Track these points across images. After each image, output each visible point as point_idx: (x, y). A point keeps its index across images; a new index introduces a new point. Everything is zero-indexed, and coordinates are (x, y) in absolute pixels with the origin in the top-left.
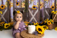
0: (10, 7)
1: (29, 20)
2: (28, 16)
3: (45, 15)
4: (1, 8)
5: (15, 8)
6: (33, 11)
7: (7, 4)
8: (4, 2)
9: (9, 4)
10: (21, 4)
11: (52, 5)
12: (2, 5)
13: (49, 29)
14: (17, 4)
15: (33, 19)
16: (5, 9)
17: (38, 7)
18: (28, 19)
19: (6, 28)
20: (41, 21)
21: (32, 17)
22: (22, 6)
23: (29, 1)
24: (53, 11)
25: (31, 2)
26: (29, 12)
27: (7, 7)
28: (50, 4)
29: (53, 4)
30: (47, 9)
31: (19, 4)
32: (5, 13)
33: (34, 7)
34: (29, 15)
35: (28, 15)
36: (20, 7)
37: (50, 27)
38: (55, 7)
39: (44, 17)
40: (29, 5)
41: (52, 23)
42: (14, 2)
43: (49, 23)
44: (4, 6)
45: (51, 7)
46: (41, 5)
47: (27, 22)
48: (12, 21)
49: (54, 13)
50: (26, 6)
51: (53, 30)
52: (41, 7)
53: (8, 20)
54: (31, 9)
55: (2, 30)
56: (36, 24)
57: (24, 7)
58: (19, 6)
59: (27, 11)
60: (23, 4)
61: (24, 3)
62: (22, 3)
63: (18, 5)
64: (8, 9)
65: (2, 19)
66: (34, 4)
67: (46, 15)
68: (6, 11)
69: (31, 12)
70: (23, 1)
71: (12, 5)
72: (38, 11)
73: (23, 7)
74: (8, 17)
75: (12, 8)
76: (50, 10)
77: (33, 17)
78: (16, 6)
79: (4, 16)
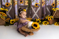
0: (15, 5)
2: (31, 13)
3: (47, 12)
4: (7, 6)
5: (19, 6)
6: (35, 8)
9: (13, 2)
10: (25, 2)
11: (52, 3)
12: (7, 3)
13: (49, 24)
14: (21, 2)
15: (36, 16)
16: (10, 6)
17: (40, 5)
18: (31, 16)
19: (12, 23)
20: (42, 17)
21: (34, 13)
22: (25, 3)
24: (54, 9)
25: (33, 0)
26: (31, 9)
27: (12, 4)
28: (51, 2)
29: (54, 2)
30: (48, 6)
31: (22, 2)
32: (10, 10)
33: (36, 5)
35: (31, 12)
36: (24, 5)
37: (50, 22)
38: (56, 4)
39: (45, 13)
40: (32, 3)
41: (52, 19)
43: (49, 19)
44: (9, 4)
45: (51, 5)
46: (42, 3)
47: (30, 18)
48: (17, 17)
51: (53, 25)
52: (43, 5)
53: (13, 17)
54: (34, 7)
55: (8, 26)
56: (38, 20)
57: (28, 5)
58: (23, 3)
59: (30, 9)
61: (27, 1)
62: (26, 1)
64: (13, 6)
65: (8, 15)
66: (37, 1)
68: (11, 8)
71: (16, 2)
72: (40, 8)
74: (13, 14)
75: (16, 6)
76: (50, 7)
77: (36, 14)
78: (20, 4)
79: (9, 13)
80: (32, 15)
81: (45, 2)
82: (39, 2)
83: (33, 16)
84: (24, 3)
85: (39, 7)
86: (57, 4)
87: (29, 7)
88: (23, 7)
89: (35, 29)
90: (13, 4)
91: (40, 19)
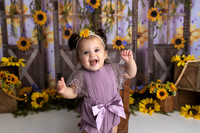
0: (46, 44)
4: (21, 48)
5: (60, 47)
6: (114, 55)
7: (38, 36)
8: (27, 29)
9: (42, 35)
11: (174, 36)
12: (24, 39)
16: (32, 49)
17: (131, 42)
20: (139, 83)
23: (103, 24)
25: (108, 28)
27: (36, 43)
28: (168, 33)
30: (160, 47)
32: (30, 61)
33: (118, 43)
37: (166, 104)
38: (186, 39)
42: (57, 30)
44: (28, 43)
45: (171, 41)
46: (139, 36)
49: (179, 65)
52: (141, 42)
54: (110, 49)
64: (40, 49)
66: (119, 32)
67: (156, 65)
68: (34, 55)
70: (85, 26)
71: (51, 36)
74: (41, 72)
75: (51, 46)
78: (63, 40)
81: (146, 34)
82: (126, 34)
86: (191, 38)
90: (39, 42)
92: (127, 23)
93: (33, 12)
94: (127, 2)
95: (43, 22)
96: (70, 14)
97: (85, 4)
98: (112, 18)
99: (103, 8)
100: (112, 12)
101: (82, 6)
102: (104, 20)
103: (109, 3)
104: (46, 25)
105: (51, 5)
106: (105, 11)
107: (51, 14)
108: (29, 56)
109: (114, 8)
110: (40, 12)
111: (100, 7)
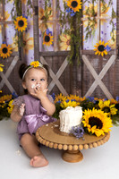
0: (26, 50)
1: (84, 89)
2: (80, 79)
6: (96, 61)
7: (18, 42)
8: (8, 36)
9: (22, 42)
10: (59, 39)
12: (5, 46)
14: (47, 39)
15: (98, 87)
16: (12, 56)
17: (115, 47)
18: (81, 88)
21: (94, 80)
22: (61, 44)
23: (85, 29)
25: (90, 33)
26: (82, 63)
27: (17, 50)
31: (51, 40)
33: (101, 48)
34: (85, 75)
35: (79, 76)
36: (56, 50)
40: (84, 41)
42: (37, 35)
44: (9, 49)
47: (77, 98)
50: (75, 46)
54: (91, 55)
57: (69, 49)
58: (53, 45)
59: (78, 63)
60: (65, 38)
61: (68, 37)
62: (62, 38)
63: (51, 43)
64: (20, 56)
66: (102, 36)
68: (14, 63)
69: (90, 66)
70: (66, 31)
71: (31, 43)
72: (115, 61)
73: (66, 47)
77: (98, 82)
78: (43, 46)
79: (10, 80)
80: (84, 85)
82: (109, 38)
83: (87, 88)
84: (58, 44)
85: (109, 56)
87: (74, 59)
88: (55, 58)
89: (94, 134)
90: (20, 49)
91: (116, 102)
92: (111, 26)
93: (14, 18)
94: (111, 3)
95: (23, 29)
96: (50, 19)
97: (66, 7)
98: (95, 21)
99: (84, 11)
100: (95, 15)
101: (63, 9)
102: (86, 24)
103: (91, 6)
104: (26, 31)
105: (31, 10)
106: (87, 14)
107: (31, 20)
108: (10, 63)
109: (96, 10)
110: (21, 18)
111: (81, 10)
